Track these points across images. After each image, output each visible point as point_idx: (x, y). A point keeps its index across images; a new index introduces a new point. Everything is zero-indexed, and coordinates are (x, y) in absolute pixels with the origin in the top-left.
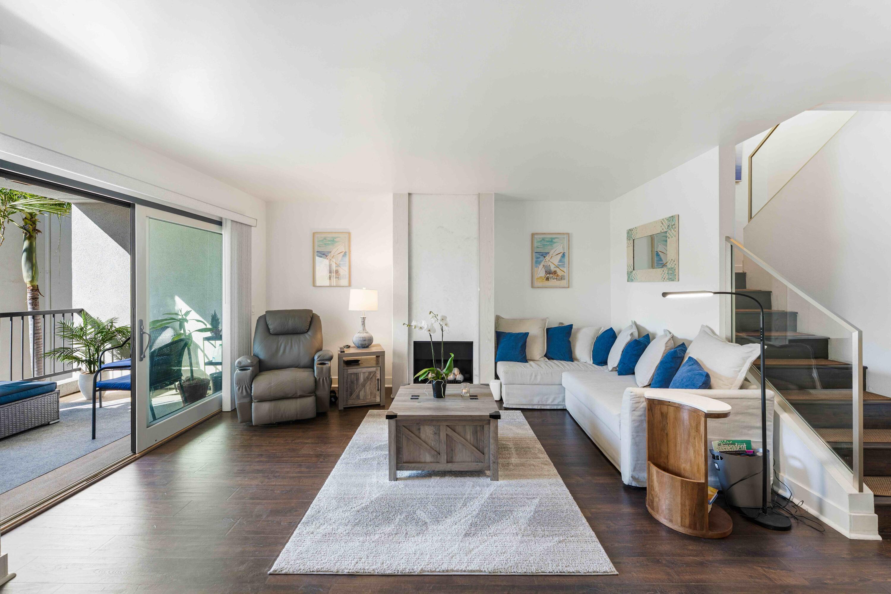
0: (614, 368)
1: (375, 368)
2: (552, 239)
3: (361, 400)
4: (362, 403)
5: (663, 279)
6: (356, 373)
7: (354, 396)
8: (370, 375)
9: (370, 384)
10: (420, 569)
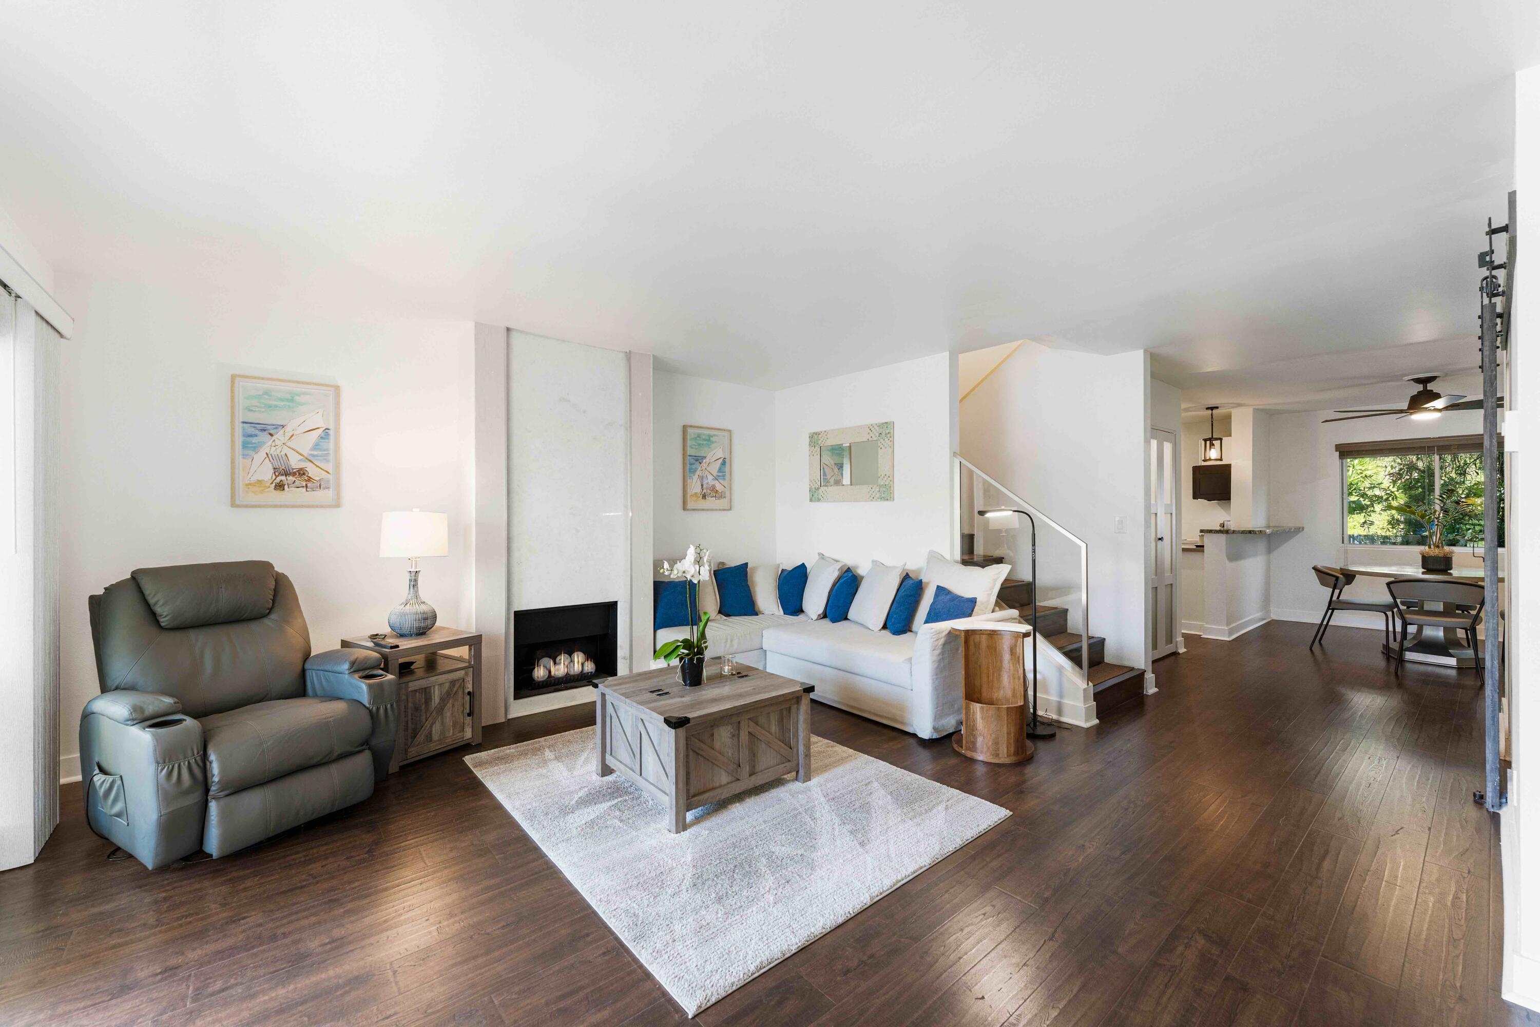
0: (819, 615)
1: (463, 672)
2: (710, 436)
3: (435, 742)
4: (437, 748)
5: (872, 498)
6: (425, 688)
7: (421, 737)
8: (454, 686)
9: (453, 705)
10: (867, 896)
